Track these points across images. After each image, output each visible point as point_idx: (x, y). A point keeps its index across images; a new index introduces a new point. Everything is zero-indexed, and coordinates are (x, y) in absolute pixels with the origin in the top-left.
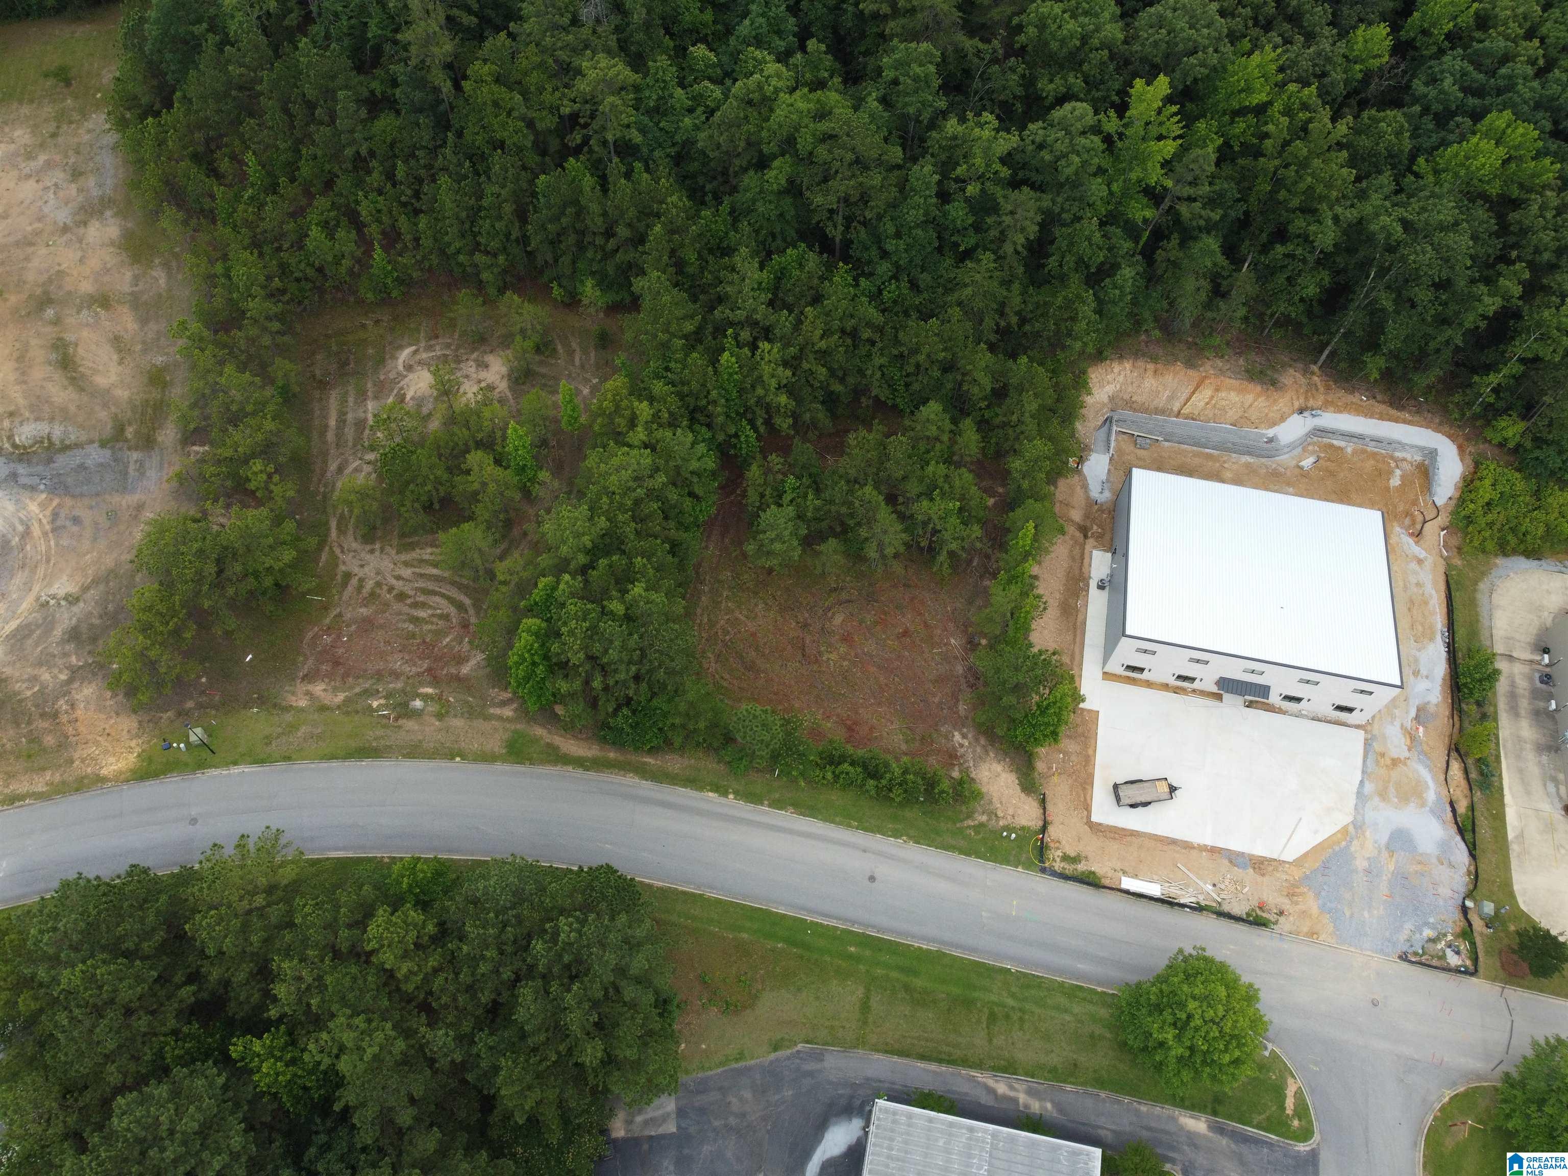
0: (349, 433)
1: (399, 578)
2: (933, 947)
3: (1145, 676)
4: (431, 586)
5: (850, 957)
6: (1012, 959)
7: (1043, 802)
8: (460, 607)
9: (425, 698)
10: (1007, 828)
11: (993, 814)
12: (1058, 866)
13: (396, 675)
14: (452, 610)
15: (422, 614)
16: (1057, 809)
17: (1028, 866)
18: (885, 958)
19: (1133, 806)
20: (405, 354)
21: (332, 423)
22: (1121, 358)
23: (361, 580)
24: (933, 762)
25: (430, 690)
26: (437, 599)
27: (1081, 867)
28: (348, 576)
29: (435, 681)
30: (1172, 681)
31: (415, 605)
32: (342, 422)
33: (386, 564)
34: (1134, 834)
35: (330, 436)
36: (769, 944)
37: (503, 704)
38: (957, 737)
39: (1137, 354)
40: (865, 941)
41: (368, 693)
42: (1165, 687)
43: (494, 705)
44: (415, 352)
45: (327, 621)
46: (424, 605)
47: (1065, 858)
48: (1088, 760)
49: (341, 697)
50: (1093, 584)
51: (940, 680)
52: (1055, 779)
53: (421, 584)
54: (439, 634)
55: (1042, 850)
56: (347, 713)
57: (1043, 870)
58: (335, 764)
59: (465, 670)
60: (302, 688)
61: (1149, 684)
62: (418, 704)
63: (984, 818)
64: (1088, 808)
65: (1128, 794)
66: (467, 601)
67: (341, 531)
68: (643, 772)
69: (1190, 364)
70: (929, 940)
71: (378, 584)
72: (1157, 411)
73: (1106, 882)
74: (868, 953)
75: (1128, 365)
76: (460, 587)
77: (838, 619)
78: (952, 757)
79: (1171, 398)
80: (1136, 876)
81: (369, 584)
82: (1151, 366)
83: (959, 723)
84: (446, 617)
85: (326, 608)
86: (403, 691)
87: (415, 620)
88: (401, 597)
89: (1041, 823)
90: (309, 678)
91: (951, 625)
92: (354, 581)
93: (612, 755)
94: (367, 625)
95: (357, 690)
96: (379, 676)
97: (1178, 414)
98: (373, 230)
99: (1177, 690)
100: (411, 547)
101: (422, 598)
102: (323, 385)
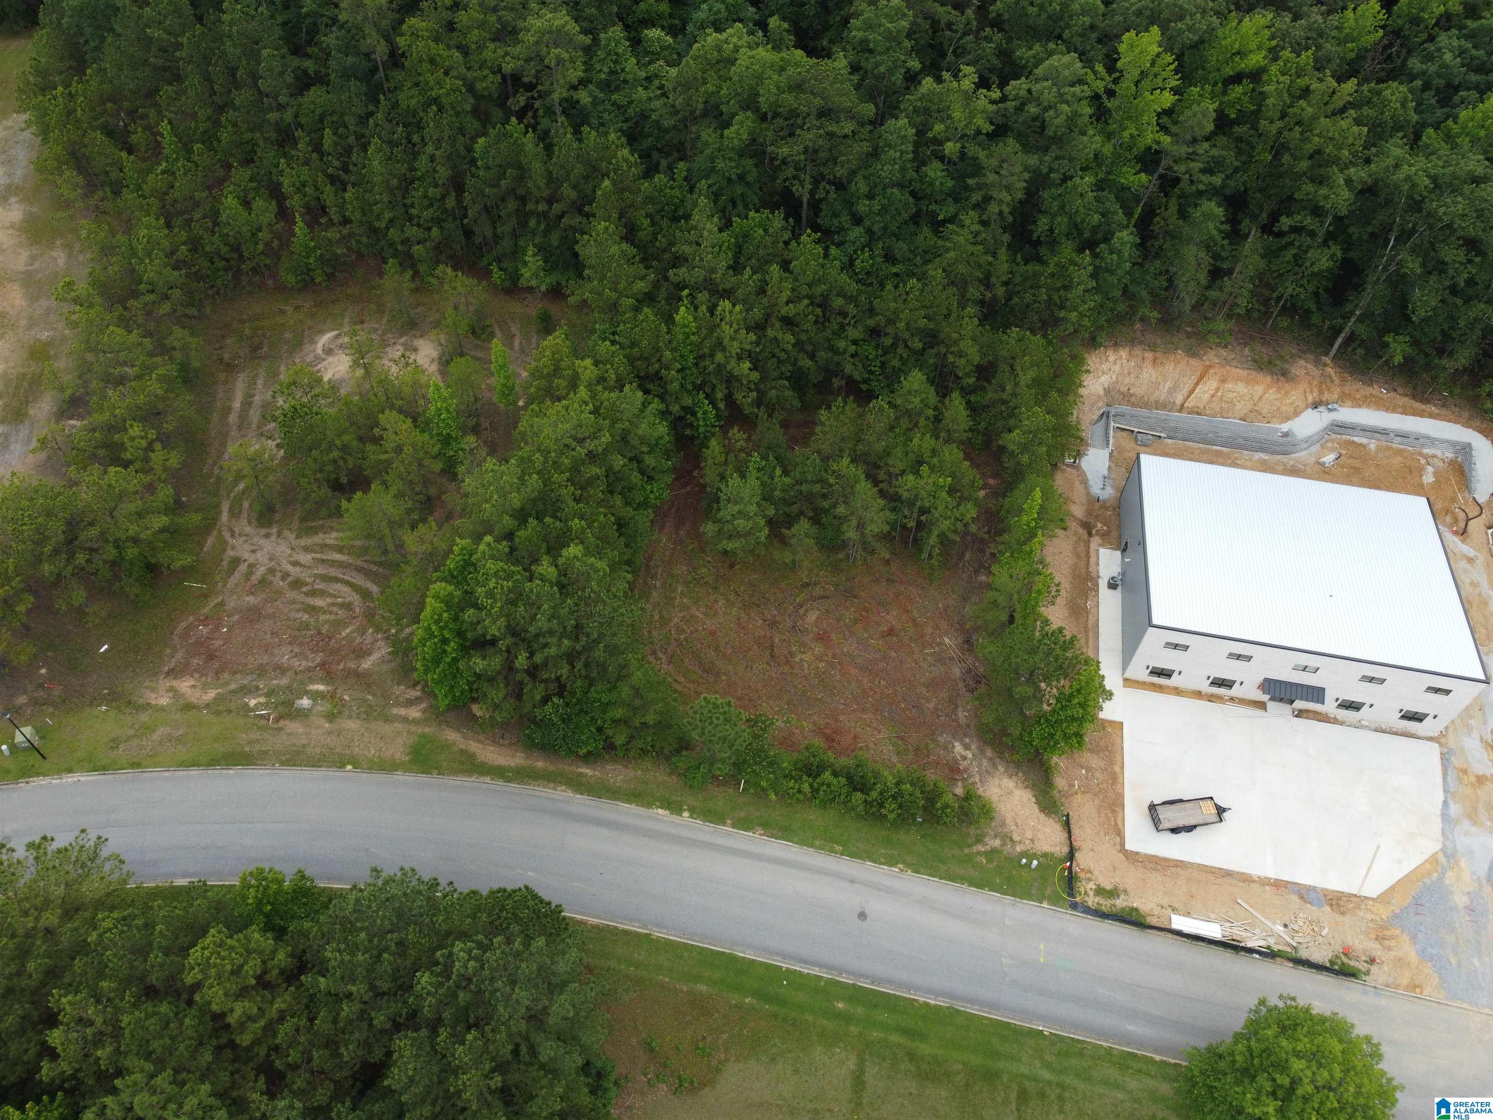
0: (255, 415)
1: (295, 564)
2: (942, 1003)
3: (1175, 681)
4: (333, 572)
5: (839, 1016)
6: (1043, 1018)
7: (1067, 825)
8: (366, 595)
9: (315, 696)
10: (1024, 854)
11: (1007, 838)
12: (1092, 901)
13: (282, 670)
14: (356, 599)
15: (319, 602)
16: (1084, 834)
17: (1055, 900)
18: (883, 1016)
19: (1174, 831)
20: (325, 339)
21: (237, 405)
22: (1116, 345)
23: (252, 566)
24: (931, 776)
25: (321, 687)
26: (339, 586)
27: (1120, 903)
28: (236, 562)
29: (329, 676)
30: (1205, 687)
31: (313, 593)
32: (247, 404)
33: (282, 549)
34: (1179, 864)
35: (233, 418)
36: (734, 998)
37: (410, 703)
38: (958, 748)
39: (1132, 342)
40: (856, 994)
41: (246, 690)
42: (1198, 695)
43: (398, 704)
44: (337, 337)
45: (206, 610)
46: (322, 593)
47: (1100, 891)
48: (1115, 778)
49: (212, 694)
50: (1103, 584)
51: (934, 684)
52: (1079, 798)
53: (321, 570)
54: (339, 624)
55: (1070, 881)
56: (218, 713)
57: (1074, 906)
58: (194, 772)
59: (367, 664)
60: (164, 683)
61: (1178, 692)
62: (305, 702)
63: (997, 843)
64: (1120, 833)
65: (1170, 817)
66: (374, 589)
67: (235, 513)
68: (578, 785)
69: (1191, 353)
70: (938, 994)
71: (271, 571)
72: (1159, 405)
73: (1153, 921)
74: (860, 1010)
75: (1124, 353)
76: (367, 573)
77: (812, 617)
78: (954, 771)
79: (1173, 390)
80: (1188, 914)
81: (261, 571)
82: (1149, 355)
83: (959, 732)
84: (348, 606)
85: (205, 596)
86: (289, 688)
87: (312, 610)
88: (297, 584)
89: (1066, 849)
90: (173, 673)
91: (944, 624)
92: (243, 568)
93: (540, 764)
94: (252, 616)
95: (233, 686)
96: (262, 671)
97: (1181, 408)
98: (295, 202)
99: (1211, 698)
100: (314, 531)
101: (320, 586)
102: (231, 368)
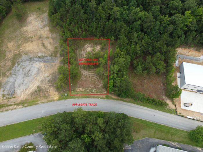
0: (80, 55)
1: (89, 74)
2: (164, 125)
4: (93, 75)
5: (153, 126)
6: (174, 127)
7: (175, 105)
8: (97, 78)
10: (171, 109)
11: (169, 107)
12: (179, 114)
13: (90, 87)
16: (177, 107)
17: (174, 114)
18: (157, 126)
19: (187, 106)
20: (86, 45)
21: (78, 54)
23: (84, 75)
24: (161, 100)
25: (95, 89)
26: (94, 77)
27: (181, 114)
28: (82, 74)
31: (92, 78)
33: (87, 73)
34: (187, 110)
35: (78, 56)
36: (142, 124)
37: (105, 91)
38: (163, 97)
40: (155, 124)
41: (87, 89)
42: (189, 91)
43: (103, 91)
44: (88, 45)
45: (80, 80)
47: (179, 113)
48: (180, 100)
49: (83, 90)
50: (178, 77)
51: (160, 89)
52: (176, 103)
54: (95, 82)
55: (176, 112)
56: (85, 92)
57: (177, 115)
58: (84, 99)
59: (99, 87)
60: (78, 89)
61: (187, 90)
62: (93, 91)
63: (168, 108)
64: (180, 106)
67: (81, 68)
68: (123, 101)
71: (86, 75)
72: (184, 55)
73: (185, 116)
75: (181, 48)
76: (97, 76)
78: (163, 99)
79: (186, 53)
80: (189, 116)
83: (163, 95)
84: (96, 80)
85: (80, 78)
86: (91, 89)
87: (92, 80)
88: (90, 77)
89: (175, 109)
90: (79, 87)
91: (161, 82)
93: (119, 98)
94: (86, 81)
95: (85, 89)
96: (88, 87)
97: (187, 55)
98: (84, 29)
100: (90, 70)
